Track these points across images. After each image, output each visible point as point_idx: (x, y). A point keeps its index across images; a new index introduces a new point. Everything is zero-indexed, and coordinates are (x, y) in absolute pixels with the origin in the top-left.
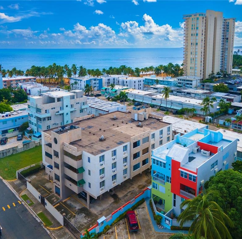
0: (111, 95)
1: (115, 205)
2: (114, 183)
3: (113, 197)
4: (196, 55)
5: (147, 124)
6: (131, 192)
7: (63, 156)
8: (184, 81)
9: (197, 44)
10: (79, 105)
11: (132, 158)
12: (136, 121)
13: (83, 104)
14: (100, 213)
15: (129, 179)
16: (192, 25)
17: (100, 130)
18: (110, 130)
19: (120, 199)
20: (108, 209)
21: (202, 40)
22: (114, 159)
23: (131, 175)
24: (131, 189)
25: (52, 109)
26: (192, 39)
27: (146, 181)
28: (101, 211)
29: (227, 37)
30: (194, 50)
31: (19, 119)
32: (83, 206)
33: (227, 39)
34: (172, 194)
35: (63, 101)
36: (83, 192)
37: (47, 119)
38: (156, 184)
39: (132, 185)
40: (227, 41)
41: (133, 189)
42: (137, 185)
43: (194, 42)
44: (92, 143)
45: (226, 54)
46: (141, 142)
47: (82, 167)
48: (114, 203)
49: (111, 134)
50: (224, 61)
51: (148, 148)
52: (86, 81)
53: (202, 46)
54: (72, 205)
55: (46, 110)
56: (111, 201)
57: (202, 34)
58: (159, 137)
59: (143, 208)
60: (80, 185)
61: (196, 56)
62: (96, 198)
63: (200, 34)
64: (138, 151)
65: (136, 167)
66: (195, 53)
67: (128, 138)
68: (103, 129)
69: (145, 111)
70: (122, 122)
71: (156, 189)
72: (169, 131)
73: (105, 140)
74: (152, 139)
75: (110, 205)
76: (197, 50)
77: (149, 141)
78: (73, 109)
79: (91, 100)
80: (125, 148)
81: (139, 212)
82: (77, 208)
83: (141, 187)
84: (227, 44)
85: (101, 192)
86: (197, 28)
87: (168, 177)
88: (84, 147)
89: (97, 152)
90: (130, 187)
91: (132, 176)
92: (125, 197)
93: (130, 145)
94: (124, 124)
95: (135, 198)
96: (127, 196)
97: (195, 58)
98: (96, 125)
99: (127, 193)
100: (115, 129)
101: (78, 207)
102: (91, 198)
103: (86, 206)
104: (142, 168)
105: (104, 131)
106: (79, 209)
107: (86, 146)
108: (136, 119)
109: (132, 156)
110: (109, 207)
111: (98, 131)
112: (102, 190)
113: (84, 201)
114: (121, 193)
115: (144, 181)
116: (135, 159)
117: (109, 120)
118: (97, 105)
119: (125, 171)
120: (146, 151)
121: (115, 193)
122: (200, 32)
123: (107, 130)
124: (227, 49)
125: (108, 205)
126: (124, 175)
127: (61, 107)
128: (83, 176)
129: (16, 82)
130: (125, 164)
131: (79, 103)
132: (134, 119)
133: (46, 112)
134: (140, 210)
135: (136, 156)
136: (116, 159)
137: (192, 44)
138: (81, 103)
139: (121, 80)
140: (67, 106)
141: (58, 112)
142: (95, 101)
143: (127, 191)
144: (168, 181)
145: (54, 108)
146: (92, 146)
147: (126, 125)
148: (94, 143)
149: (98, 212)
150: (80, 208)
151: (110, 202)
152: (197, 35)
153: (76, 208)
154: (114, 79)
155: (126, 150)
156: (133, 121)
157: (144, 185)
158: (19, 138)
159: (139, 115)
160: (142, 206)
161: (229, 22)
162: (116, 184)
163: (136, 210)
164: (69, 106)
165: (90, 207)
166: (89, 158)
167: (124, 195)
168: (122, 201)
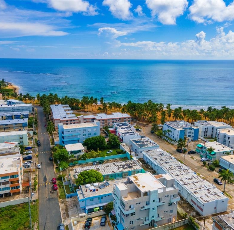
10: (168, 198)
13: (173, 197)
25: (137, 204)
31: (105, 196)
35: (150, 195)
37: (130, 215)
52: (180, 131)
55: (130, 206)
78: (160, 204)
127: (147, 202)
129: (112, 121)
131: (168, 196)
133: (130, 208)
138: (170, 196)
139: (222, 134)
140: (154, 201)
141: (143, 207)
145: (139, 203)
164: (157, 200)
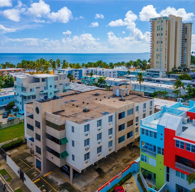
0: (90, 83)
1: (101, 180)
2: (99, 155)
3: (97, 172)
4: (161, 51)
5: (129, 98)
6: (116, 166)
7: (45, 127)
8: (152, 72)
9: (162, 42)
10: (62, 86)
11: (118, 129)
12: (118, 96)
13: (66, 86)
14: (85, 189)
15: (114, 152)
16: (158, 27)
17: (83, 103)
18: (93, 103)
19: (106, 174)
20: (93, 184)
21: (166, 39)
22: (100, 129)
23: (116, 148)
24: (116, 163)
25: (37, 88)
26: (158, 39)
27: (131, 155)
28: (85, 187)
29: (186, 38)
30: (159, 47)
31: (6, 98)
32: (66, 182)
33: (186, 39)
34: (165, 167)
35: (47, 81)
36: (66, 165)
37: (31, 98)
38: (146, 157)
39: (116, 159)
40: (186, 42)
41: (118, 163)
42: (122, 159)
43: (159, 40)
44: (76, 114)
45: (185, 52)
46: (126, 114)
47: (65, 138)
48: (99, 178)
49: (95, 107)
50: (184, 57)
51: (132, 120)
52: (68, 71)
53: (166, 44)
54: (54, 180)
55: (31, 89)
56: (95, 175)
57: (166, 34)
58: (143, 111)
59: (131, 183)
60: (62, 157)
61: (162, 53)
62: (80, 172)
63: (164, 34)
64: (123, 123)
65: (121, 140)
66: (161, 50)
67: (112, 110)
68: (86, 103)
69: (127, 88)
70: (105, 97)
71: (146, 161)
72: (151, 105)
73: (89, 111)
74: (136, 111)
75: (95, 179)
76: (162, 47)
77: (134, 113)
78: (56, 90)
79: (72, 85)
80: (111, 119)
81: (127, 187)
82: (59, 184)
83: (126, 161)
84: (186, 44)
85: (86, 166)
86: (162, 29)
87: (159, 148)
88: (68, 117)
89: (82, 122)
90: (114, 161)
91: (118, 149)
92: (110, 171)
93: (116, 115)
94: (107, 99)
95: (123, 172)
96: (112, 170)
97: (161, 54)
98: (78, 99)
99: (112, 167)
100: (98, 102)
101: (60, 182)
102: (75, 172)
103: (69, 182)
104: (127, 141)
105: (88, 104)
106: (61, 185)
107: (69, 116)
108: (118, 95)
109: (118, 127)
110: (93, 182)
111: (81, 104)
112: (86, 163)
113: (66, 176)
114: (105, 167)
115: (129, 155)
116: (120, 131)
117: (92, 96)
118: (78, 88)
119: (110, 143)
120: (130, 123)
121: (100, 168)
122: (164, 32)
123: (91, 103)
124: (186, 48)
125: (93, 180)
126: (109, 148)
127: (45, 87)
128: (66, 148)
129: (7, 73)
130: (110, 136)
131: (62, 84)
132: (116, 95)
133: (31, 91)
134: (128, 185)
135: (121, 128)
136: (102, 129)
137: (157, 42)
138: (64, 84)
139: (98, 71)
140: (51, 86)
141: (43, 91)
142: (76, 86)
143: (112, 165)
144: (159, 153)
145: (39, 88)
146: (76, 116)
147: (109, 99)
148: (78, 114)
149: (82, 188)
150: (62, 183)
151: (95, 177)
152: (162, 34)
153: (57, 183)
154: (92, 71)
155: (111, 121)
156: (114, 96)
157: (129, 159)
158: (5, 116)
159: (121, 91)
160: (130, 181)
161: (187, 26)
162: (101, 157)
163: (124, 186)
164: (53, 86)
165: (73, 182)
166: (73, 128)
167: (109, 169)
168: (108, 176)
